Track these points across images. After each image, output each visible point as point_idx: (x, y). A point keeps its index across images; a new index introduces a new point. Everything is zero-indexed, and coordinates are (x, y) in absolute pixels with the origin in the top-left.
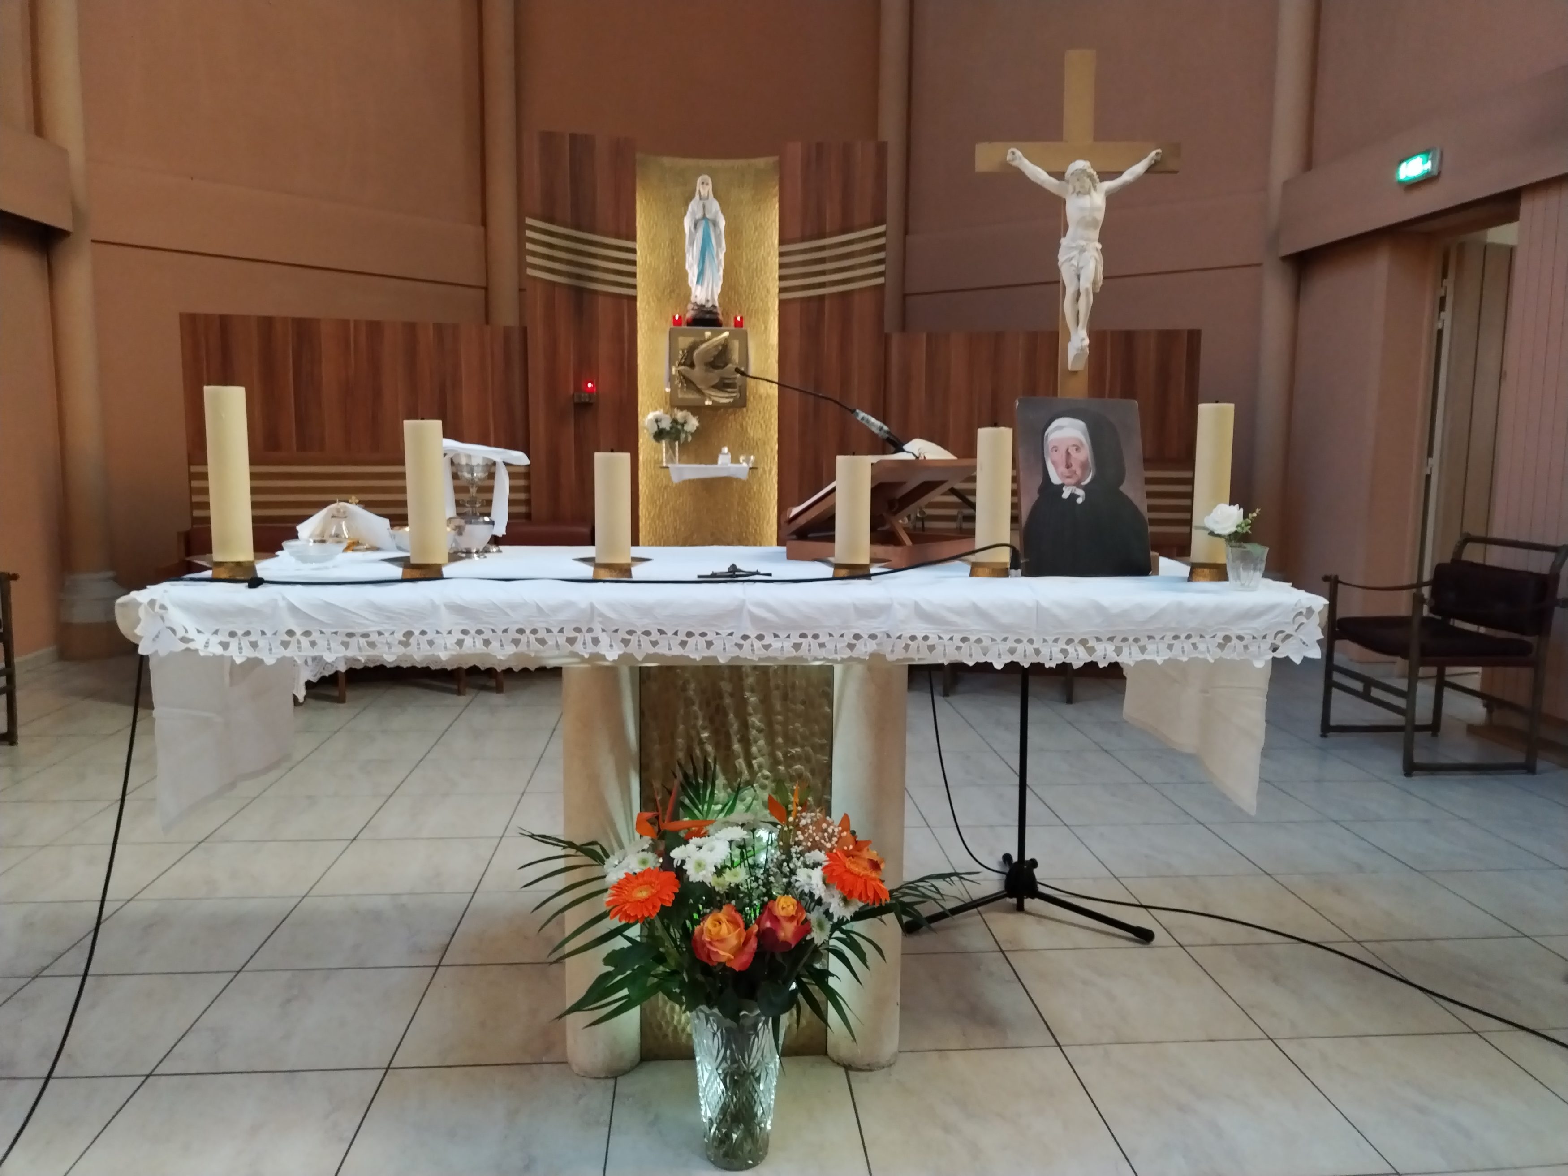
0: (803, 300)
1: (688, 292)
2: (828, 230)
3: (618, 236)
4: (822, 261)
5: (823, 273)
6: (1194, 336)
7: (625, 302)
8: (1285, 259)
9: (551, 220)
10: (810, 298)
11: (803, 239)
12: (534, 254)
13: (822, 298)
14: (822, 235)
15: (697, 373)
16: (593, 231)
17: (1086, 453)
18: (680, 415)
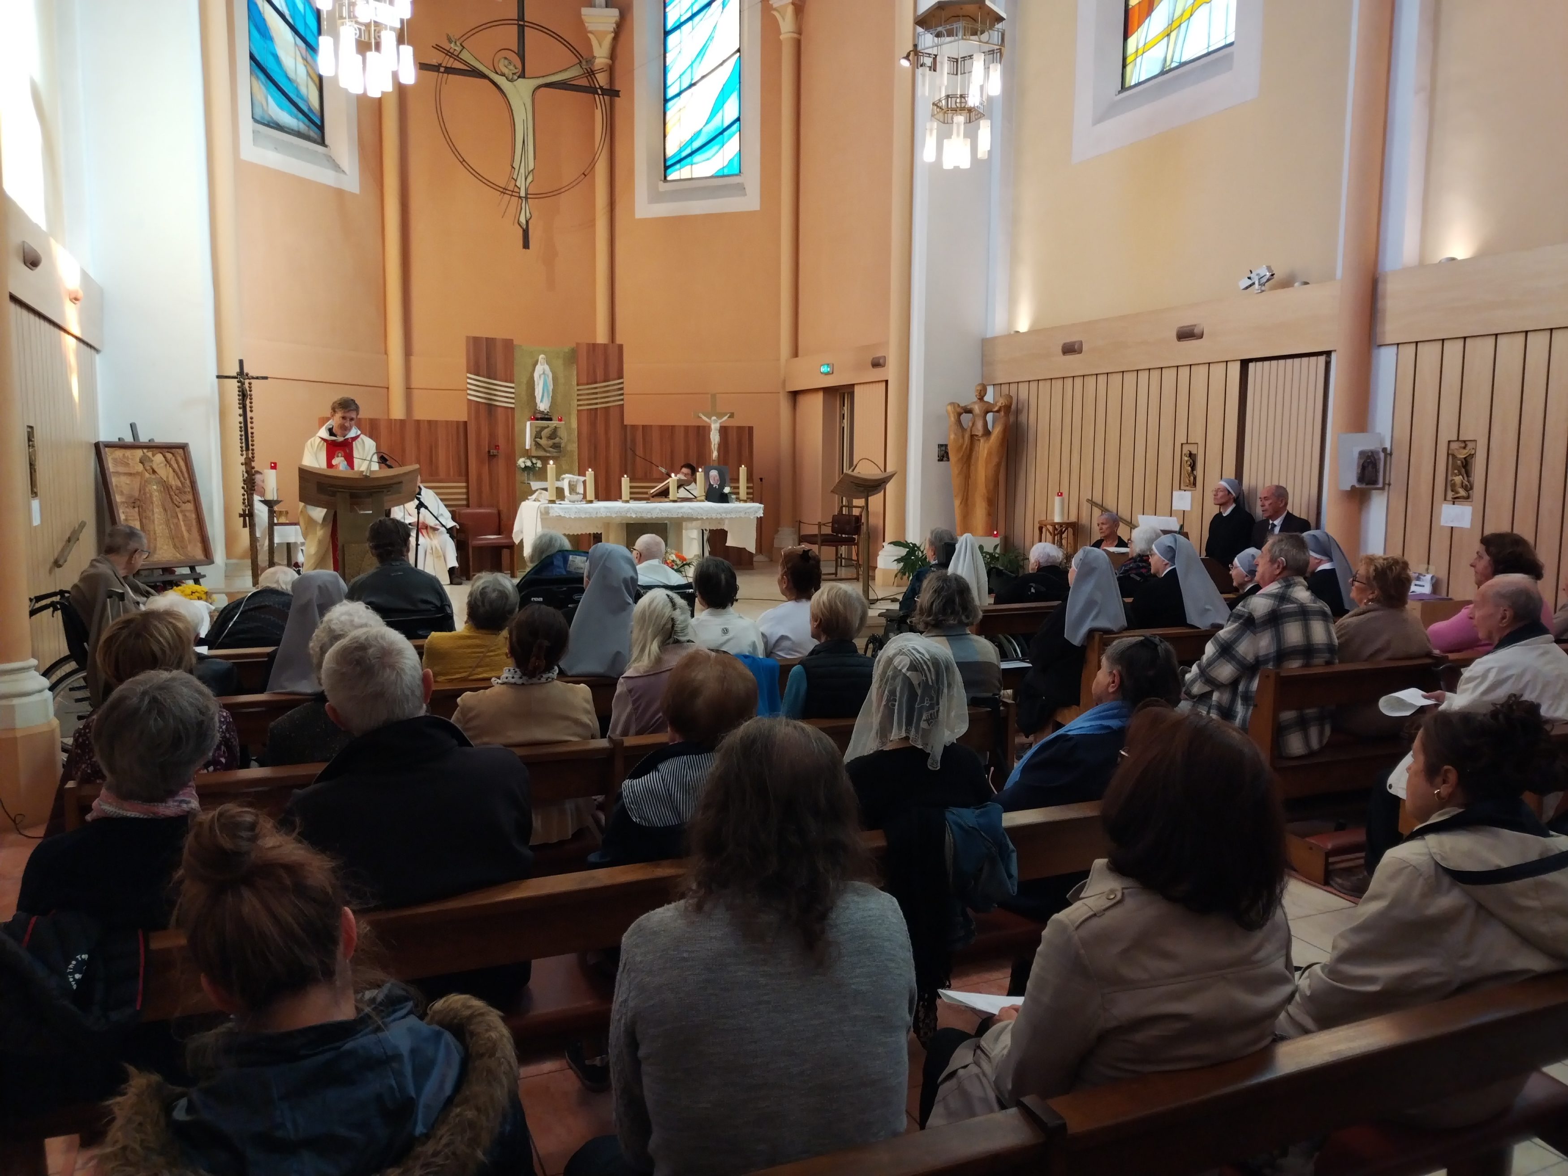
0: (588, 409)
1: (536, 404)
2: (598, 380)
3: (506, 381)
4: (596, 393)
5: (596, 398)
6: (751, 429)
7: (510, 410)
8: (790, 392)
9: (478, 375)
10: (591, 409)
11: (588, 384)
12: (470, 389)
13: (596, 409)
14: (596, 383)
15: (543, 442)
16: (495, 379)
17: (718, 477)
18: (534, 461)
